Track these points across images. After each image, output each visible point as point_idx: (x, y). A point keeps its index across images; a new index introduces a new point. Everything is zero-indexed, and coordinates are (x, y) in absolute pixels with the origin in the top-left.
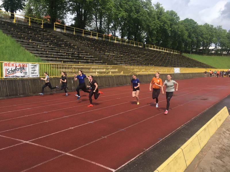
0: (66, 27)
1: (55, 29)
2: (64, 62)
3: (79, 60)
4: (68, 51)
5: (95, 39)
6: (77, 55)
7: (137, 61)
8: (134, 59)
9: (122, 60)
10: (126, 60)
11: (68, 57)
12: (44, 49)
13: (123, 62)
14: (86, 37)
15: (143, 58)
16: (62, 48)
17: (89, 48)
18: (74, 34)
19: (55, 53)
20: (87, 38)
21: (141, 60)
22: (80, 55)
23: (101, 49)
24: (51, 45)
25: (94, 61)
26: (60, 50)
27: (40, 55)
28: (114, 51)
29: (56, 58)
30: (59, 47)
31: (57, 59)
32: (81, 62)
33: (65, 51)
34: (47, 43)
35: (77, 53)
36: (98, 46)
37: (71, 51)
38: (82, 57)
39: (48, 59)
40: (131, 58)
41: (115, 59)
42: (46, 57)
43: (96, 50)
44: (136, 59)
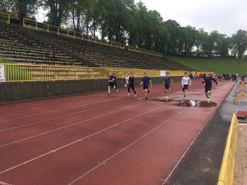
0: (38, 23)
1: (25, 25)
2: (37, 63)
3: (54, 62)
4: (41, 51)
5: (72, 38)
6: (52, 56)
7: (120, 63)
8: (117, 61)
9: (104, 62)
10: (108, 62)
11: (41, 57)
12: (11, 48)
13: (105, 64)
14: (62, 36)
15: (126, 60)
16: (34, 48)
17: (66, 48)
18: (48, 31)
19: (26, 53)
20: (64, 36)
21: (125, 62)
22: (56, 56)
23: (79, 50)
24: (19, 43)
25: (73, 63)
26: (31, 49)
27: (6, 55)
28: (94, 52)
29: (26, 58)
30: (30, 46)
31: (28, 60)
32: (57, 64)
33: (37, 51)
34: (15, 40)
35: (52, 54)
36: (77, 47)
37: (44, 51)
38: (58, 58)
39: (17, 59)
40: (114, 60)
41: (96, 61)
42: (14, 57)
43: (74, 51)
44: (119, 62)
